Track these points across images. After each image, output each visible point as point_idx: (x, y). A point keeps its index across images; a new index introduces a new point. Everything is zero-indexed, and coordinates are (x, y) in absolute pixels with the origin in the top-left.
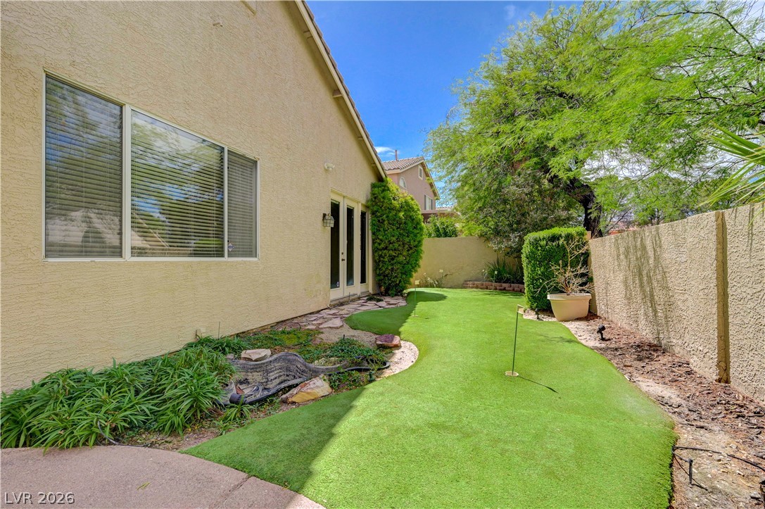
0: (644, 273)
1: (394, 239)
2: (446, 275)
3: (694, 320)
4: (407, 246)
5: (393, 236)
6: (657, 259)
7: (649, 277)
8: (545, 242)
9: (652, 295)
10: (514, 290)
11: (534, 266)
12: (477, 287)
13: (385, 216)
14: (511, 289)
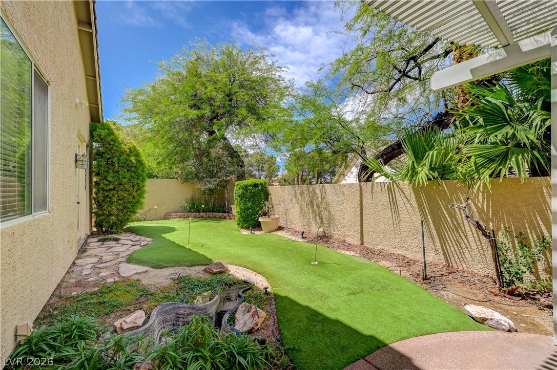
0: (315, 203)
1: (125, 181)
2: (149, 210)
3: (348, 224)
4: (136, 188)
5: (125, 178)
6: (323, 198)
7: (318, 206)
8: (252, 187)
9: (320, 214)
10: (209, 217)
11: (245, 201)
12: (180, 217)
13: (115, 158)
14: (207, 216)
